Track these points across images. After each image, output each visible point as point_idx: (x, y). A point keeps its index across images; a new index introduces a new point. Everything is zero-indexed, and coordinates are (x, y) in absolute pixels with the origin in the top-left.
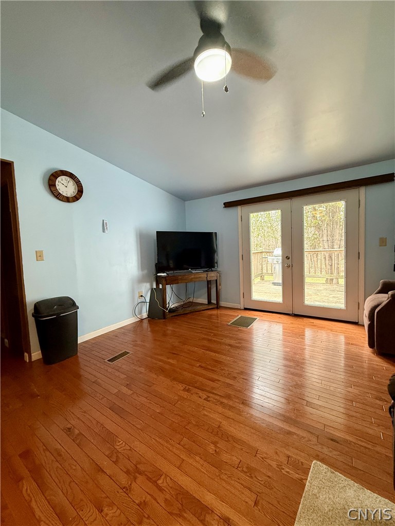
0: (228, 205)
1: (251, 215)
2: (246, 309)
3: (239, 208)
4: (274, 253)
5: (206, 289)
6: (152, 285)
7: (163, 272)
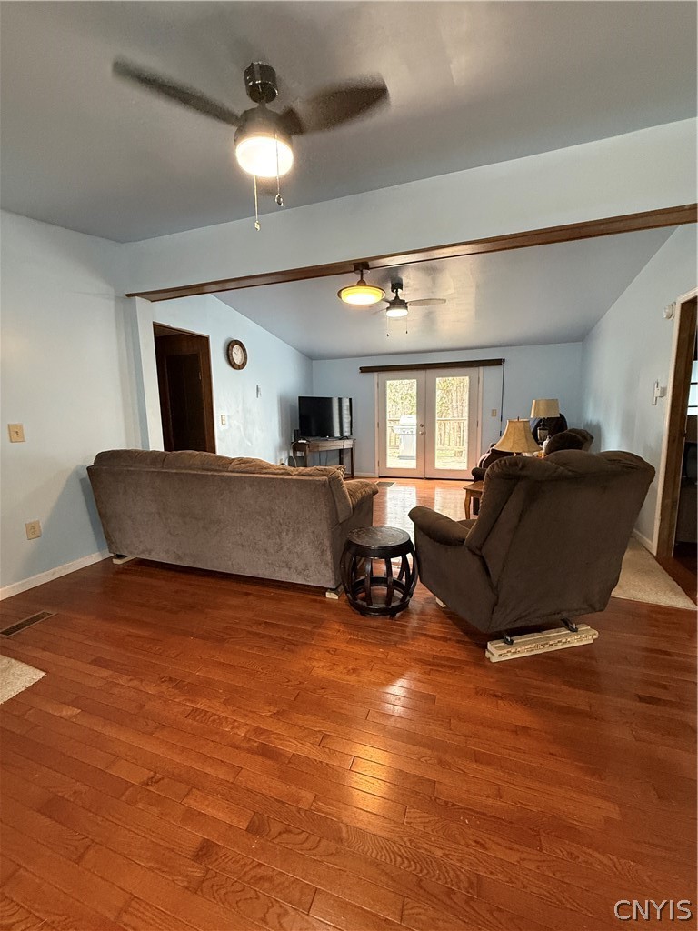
0: (364, 370)
1: (388, 382)
2: (380, 477)
3: (376, 374)
4: (401, 422)
5: (338, 459)
6: (289, 454)
7: (304, 439)
